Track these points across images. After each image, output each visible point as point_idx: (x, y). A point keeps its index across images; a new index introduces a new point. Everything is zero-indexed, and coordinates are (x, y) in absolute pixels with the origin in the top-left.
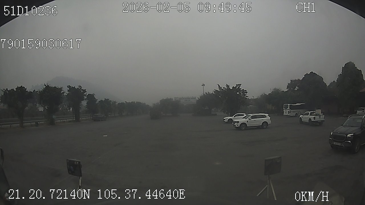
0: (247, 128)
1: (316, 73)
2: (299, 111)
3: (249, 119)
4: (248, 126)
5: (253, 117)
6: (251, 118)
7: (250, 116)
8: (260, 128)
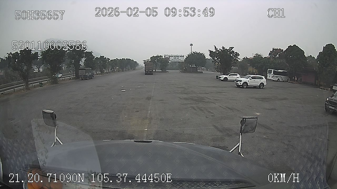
0: (247, 87)
1: (298, 47)
2: (281, 77)
3: (250, 79)
4: (248, 85)
5: (253, 78)
6: (251, 78)
7: (251, 77)
8: (258, 88)
